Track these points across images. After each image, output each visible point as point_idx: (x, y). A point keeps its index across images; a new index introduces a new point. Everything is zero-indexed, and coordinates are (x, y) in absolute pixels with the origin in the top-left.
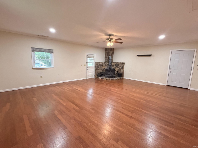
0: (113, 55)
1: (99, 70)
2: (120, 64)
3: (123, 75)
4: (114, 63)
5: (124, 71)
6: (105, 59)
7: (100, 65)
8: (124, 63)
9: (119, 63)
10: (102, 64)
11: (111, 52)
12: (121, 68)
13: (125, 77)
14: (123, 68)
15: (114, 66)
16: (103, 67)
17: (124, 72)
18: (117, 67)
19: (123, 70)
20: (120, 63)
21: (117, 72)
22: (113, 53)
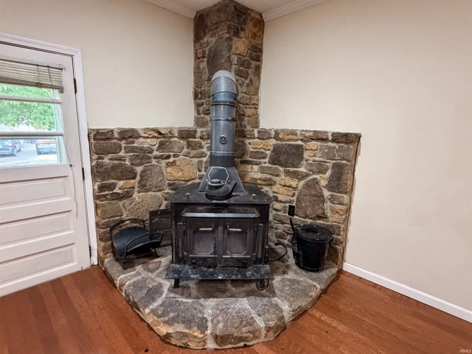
0: (258, 69)
1: (136, 195)
2: (313, 145)
3: (343, 243)
4: (264, 135)
5: (348, 211)
6: (198, 105)
7: (143, 156)
8: (358, 137)
9: (307, 139)
10: (162, 146)
11: (240, 45)
12: (323, 179)
13: (356, 263)
14: (342, 180)
15: (265, 162)
16: (172, 174)
17: (347, 220)
18: (288, 173)
19: (346, 198)
20: (319, 137)
21: (292, 211)
22: (256, 53)
